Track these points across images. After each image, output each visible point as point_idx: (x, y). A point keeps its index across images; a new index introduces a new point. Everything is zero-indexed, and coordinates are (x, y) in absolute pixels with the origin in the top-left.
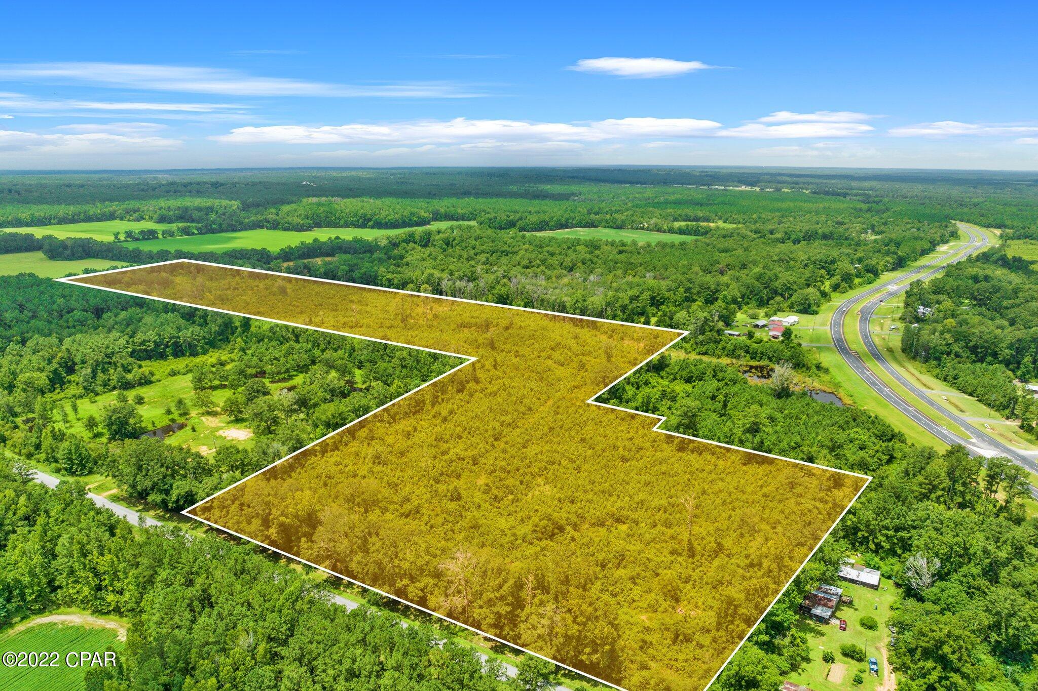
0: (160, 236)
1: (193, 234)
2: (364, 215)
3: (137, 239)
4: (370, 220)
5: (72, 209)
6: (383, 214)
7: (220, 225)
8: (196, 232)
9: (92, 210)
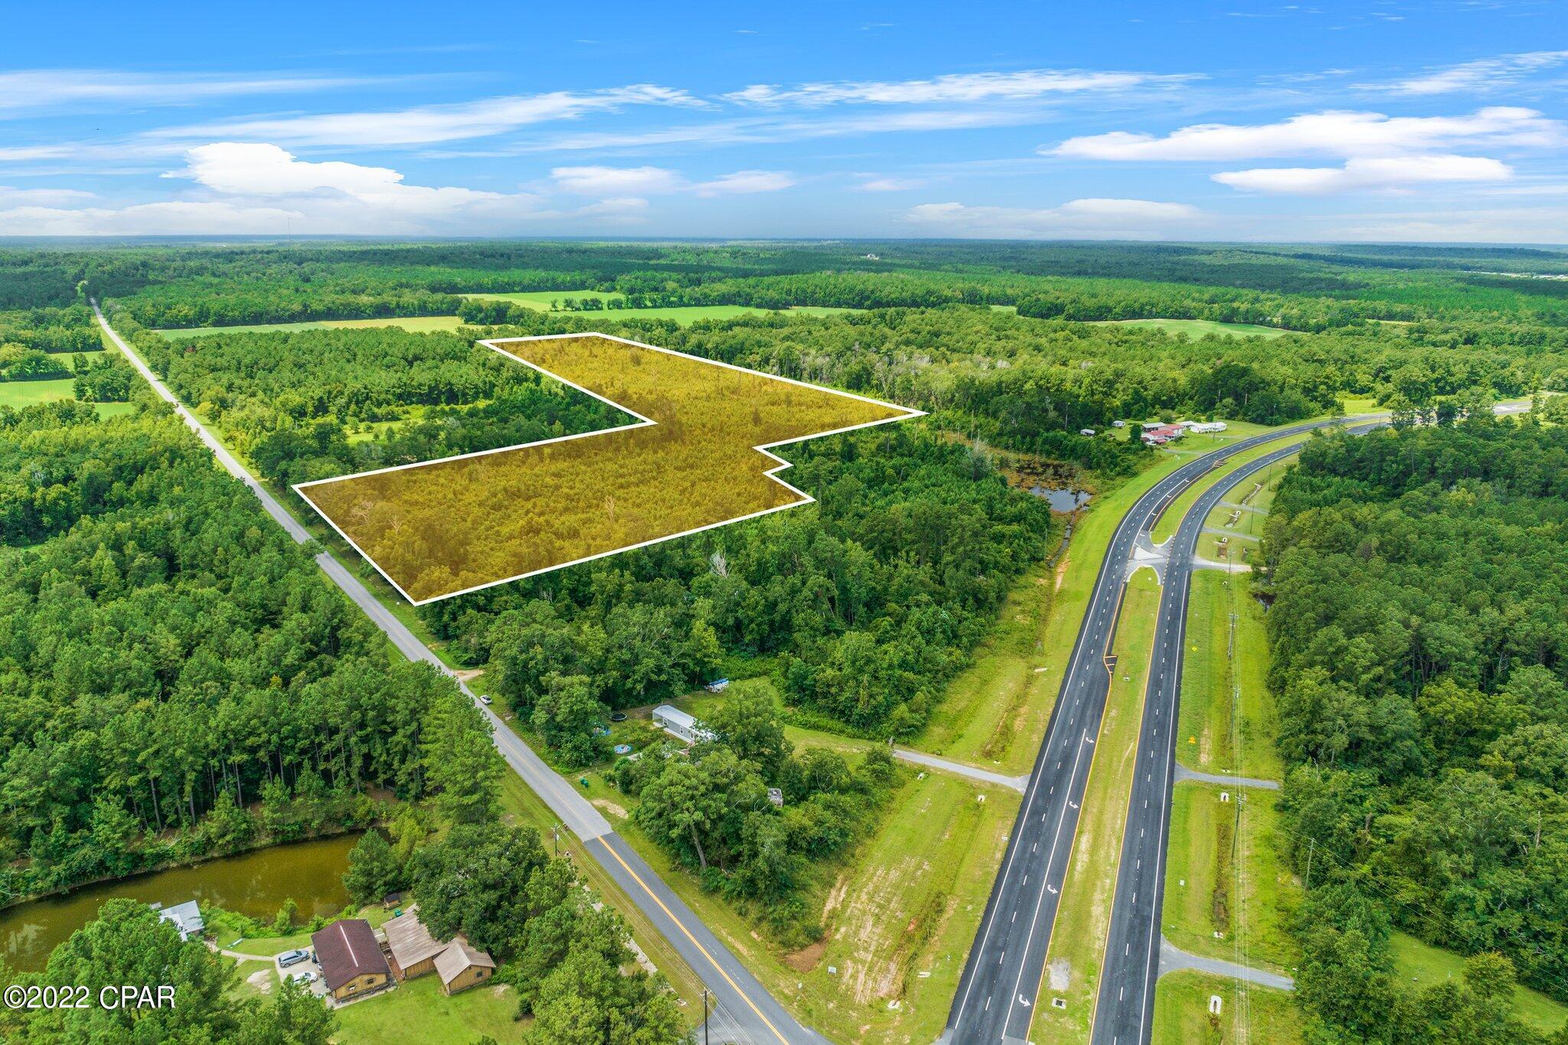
0: (605, 307)
1: (646, 307)
2: (862, 292)
3: (578, 309)
4: (868, 298)
5: (542, 274)
6: (888, 289)
7: (681, 298)
8: (649, 304)
9: (561, 277)
